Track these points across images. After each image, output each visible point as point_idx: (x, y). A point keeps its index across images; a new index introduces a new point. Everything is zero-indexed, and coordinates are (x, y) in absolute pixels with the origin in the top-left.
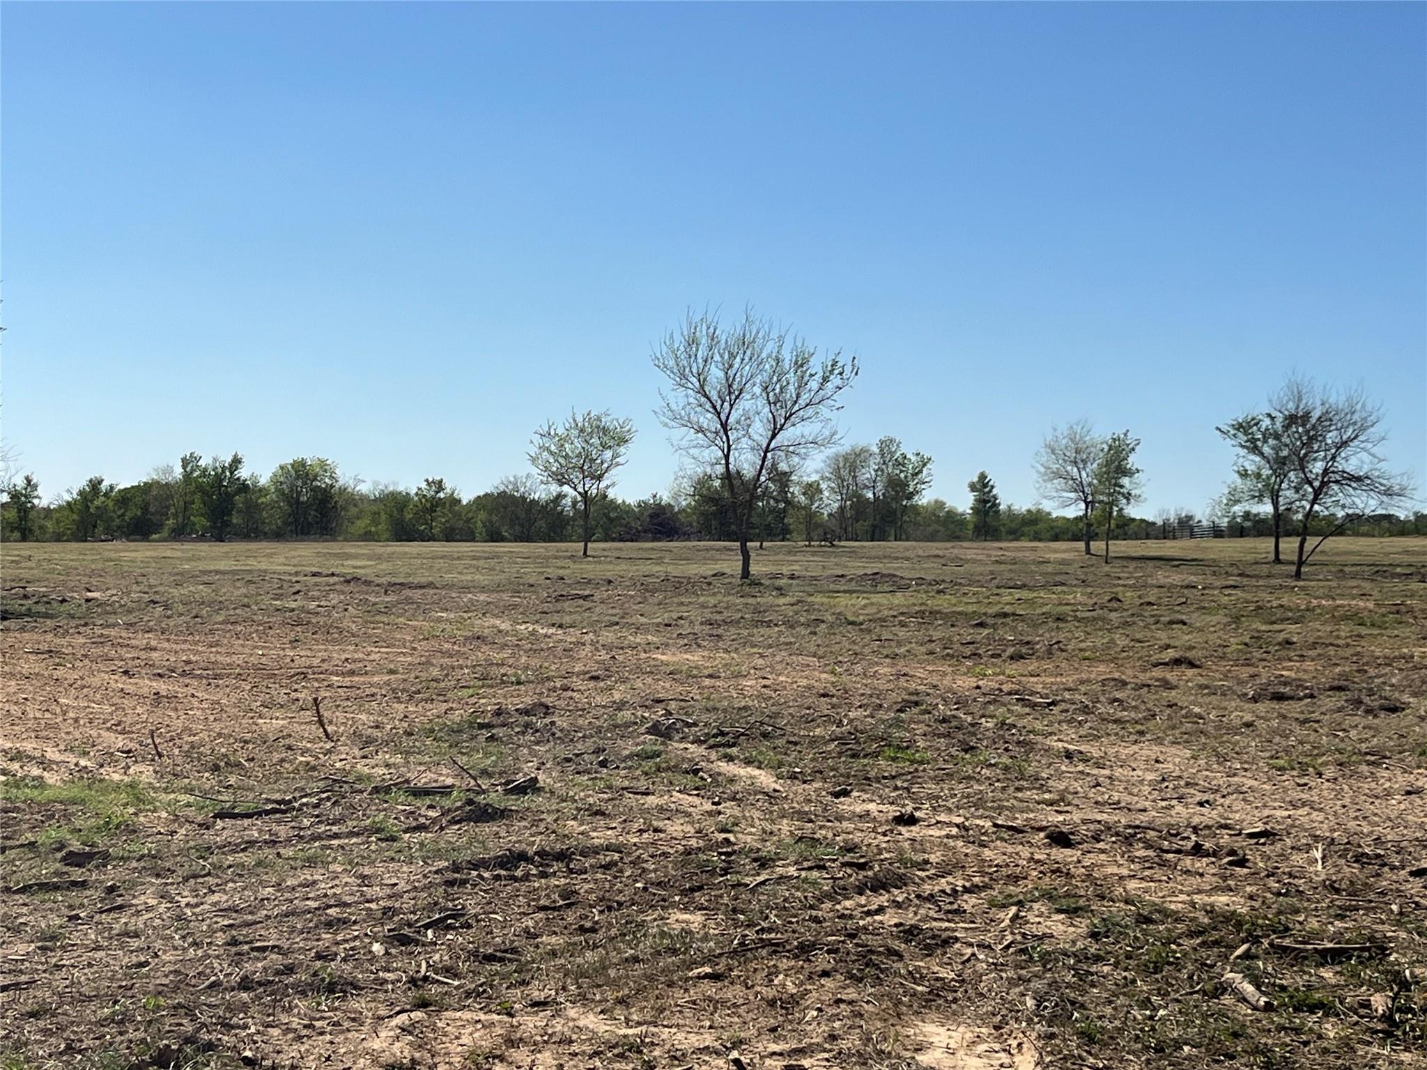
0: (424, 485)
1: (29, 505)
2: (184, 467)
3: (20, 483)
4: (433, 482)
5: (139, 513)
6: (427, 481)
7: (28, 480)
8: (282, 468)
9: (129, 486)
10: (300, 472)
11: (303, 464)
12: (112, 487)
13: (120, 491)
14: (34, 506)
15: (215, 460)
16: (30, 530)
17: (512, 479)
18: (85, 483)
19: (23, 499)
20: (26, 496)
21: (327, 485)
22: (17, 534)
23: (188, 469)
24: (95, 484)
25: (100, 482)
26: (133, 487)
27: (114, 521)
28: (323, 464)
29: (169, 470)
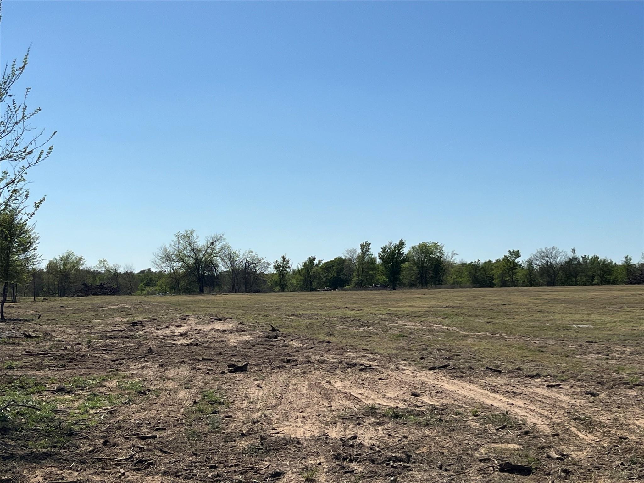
0: (508, 254)
1: (285, 272)
2: (362, 249)
3: (280, 260)
4: (513, 252)
5: (335, 275)
6: (509, 251)
7: (284, 258)
8: (413, 248)
9: (329, 261)
10: (424, 250)
11: (425, 245)
12: (320, 262)
13: (325, 263)
14: (287, 273)
15: (390, 243)
16: (286, 286)
17: (544, 250)
18: (307, 259)
19: (281, 268)
20: (283, 267)
21: (438, 257)
22: (278, 288)
23: (364, 250)
24: (312, 260)
25: (314, 259)
26: (331, 261)
27: (322, 279)
28: (435, 245)
29: (355, 251)
